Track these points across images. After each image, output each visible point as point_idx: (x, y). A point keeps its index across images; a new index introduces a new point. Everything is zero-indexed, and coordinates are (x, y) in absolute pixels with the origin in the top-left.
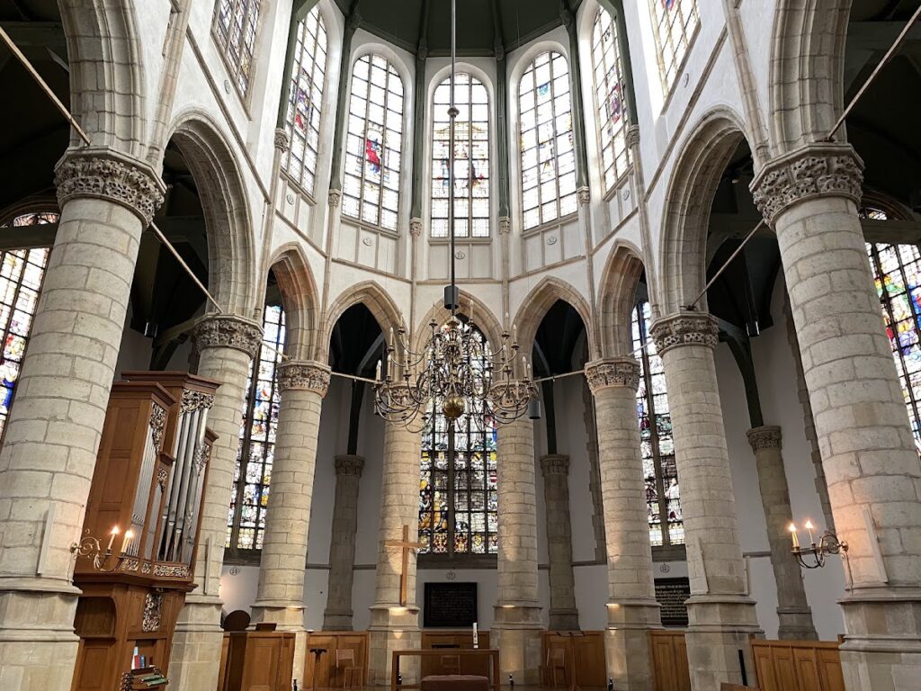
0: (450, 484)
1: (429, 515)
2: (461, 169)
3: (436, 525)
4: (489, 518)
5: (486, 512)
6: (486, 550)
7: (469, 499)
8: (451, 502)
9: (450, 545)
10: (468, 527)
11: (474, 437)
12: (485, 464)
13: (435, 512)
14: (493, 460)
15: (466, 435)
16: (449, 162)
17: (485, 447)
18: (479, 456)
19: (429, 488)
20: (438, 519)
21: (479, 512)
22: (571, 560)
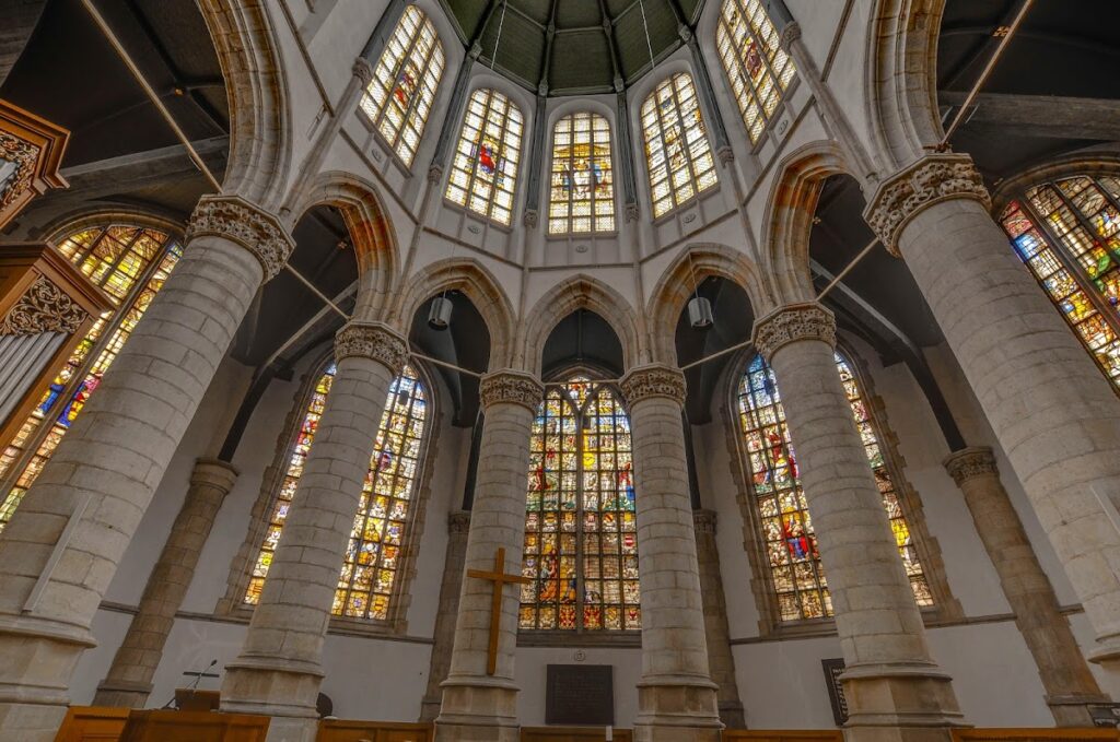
0: (579, 547)
1: (554, 583)
2: (581, 178)
3: (562, 595)
4: (625, 587)
5: (621, 580)
6: (623, 626)
7: (601, 565)
8: (579, 568)
9: (579, 619)
10: (601, 597)
11: (605, 496)
12: (619, 525)
13: (561, 580)
14: (628, 522)
15: (596, 494)
16: (569, 174)
17: (618, 506)
18: (611, 516)
19: (554, 552)
20: (565, 588)
21: (612, 580)
22: (728, 637)
